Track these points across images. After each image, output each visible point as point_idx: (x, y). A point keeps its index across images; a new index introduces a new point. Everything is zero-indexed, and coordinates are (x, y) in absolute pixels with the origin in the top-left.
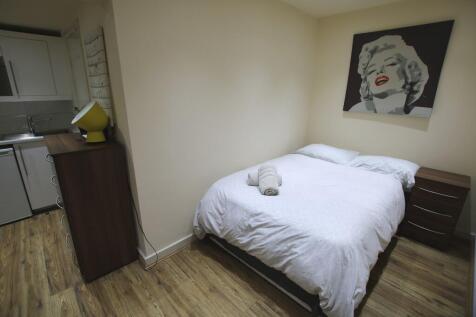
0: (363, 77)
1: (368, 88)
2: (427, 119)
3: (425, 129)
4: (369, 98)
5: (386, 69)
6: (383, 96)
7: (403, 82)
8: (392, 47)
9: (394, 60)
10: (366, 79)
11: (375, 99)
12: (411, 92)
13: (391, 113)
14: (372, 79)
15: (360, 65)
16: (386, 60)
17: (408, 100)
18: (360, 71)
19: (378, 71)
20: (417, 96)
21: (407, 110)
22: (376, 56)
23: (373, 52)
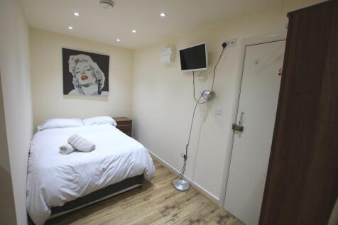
0: (73, 75)
1: (77, 81)
2: (107, 96)
3: (107, 101)
4: (79, 86)
5: (86, 71)
6: (87, 86)
7: (95, 79)
8: (86, 61)
9: (88, 68)
10: (75, 76)
11: (83, 88)
12: (100, 85)
13: (93, 95)
14: (79, 76)
15: (70, 67)
16: (85, 67)
17: (99, 88)
18: (71, 71)
19: (82, 72)
20: (102, 86)
21: (99, 93)
22: (79, 64)
23: (77, 61)
